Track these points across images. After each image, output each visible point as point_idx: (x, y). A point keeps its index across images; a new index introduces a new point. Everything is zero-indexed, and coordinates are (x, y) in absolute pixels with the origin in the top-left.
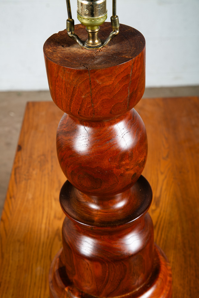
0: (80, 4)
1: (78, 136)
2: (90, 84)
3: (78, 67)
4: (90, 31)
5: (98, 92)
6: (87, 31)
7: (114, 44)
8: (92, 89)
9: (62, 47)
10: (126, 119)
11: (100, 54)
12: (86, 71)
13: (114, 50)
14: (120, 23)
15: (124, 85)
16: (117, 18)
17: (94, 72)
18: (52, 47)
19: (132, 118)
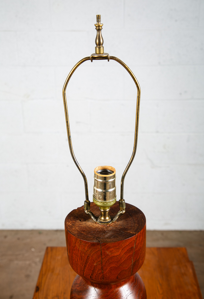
0: (95, 191)
1: (89, 296)
2: (101, 254)
3: (92, 240)
4: (102, 210)
5: (107, 261)
6: (100, 210)
7: (121, 220)
8: (103, 259)
9: (80, 222)
10: (130, 282)
11: (109, 228)
12: (98, 244)
13: (121, 226)
14: (125, 202)
15: (129, 255)
16: (124, 201)
17: (105, 245)
18: (71, 221)
19: (135, 281)
